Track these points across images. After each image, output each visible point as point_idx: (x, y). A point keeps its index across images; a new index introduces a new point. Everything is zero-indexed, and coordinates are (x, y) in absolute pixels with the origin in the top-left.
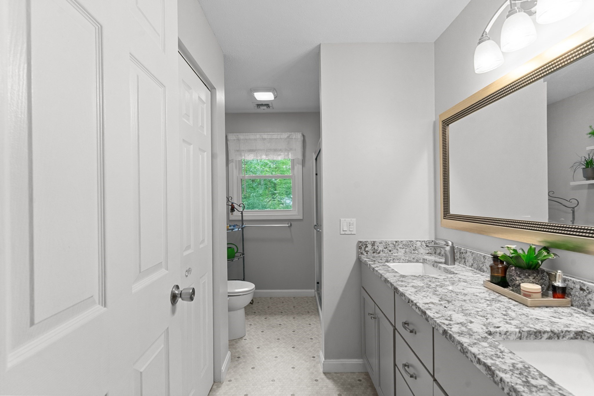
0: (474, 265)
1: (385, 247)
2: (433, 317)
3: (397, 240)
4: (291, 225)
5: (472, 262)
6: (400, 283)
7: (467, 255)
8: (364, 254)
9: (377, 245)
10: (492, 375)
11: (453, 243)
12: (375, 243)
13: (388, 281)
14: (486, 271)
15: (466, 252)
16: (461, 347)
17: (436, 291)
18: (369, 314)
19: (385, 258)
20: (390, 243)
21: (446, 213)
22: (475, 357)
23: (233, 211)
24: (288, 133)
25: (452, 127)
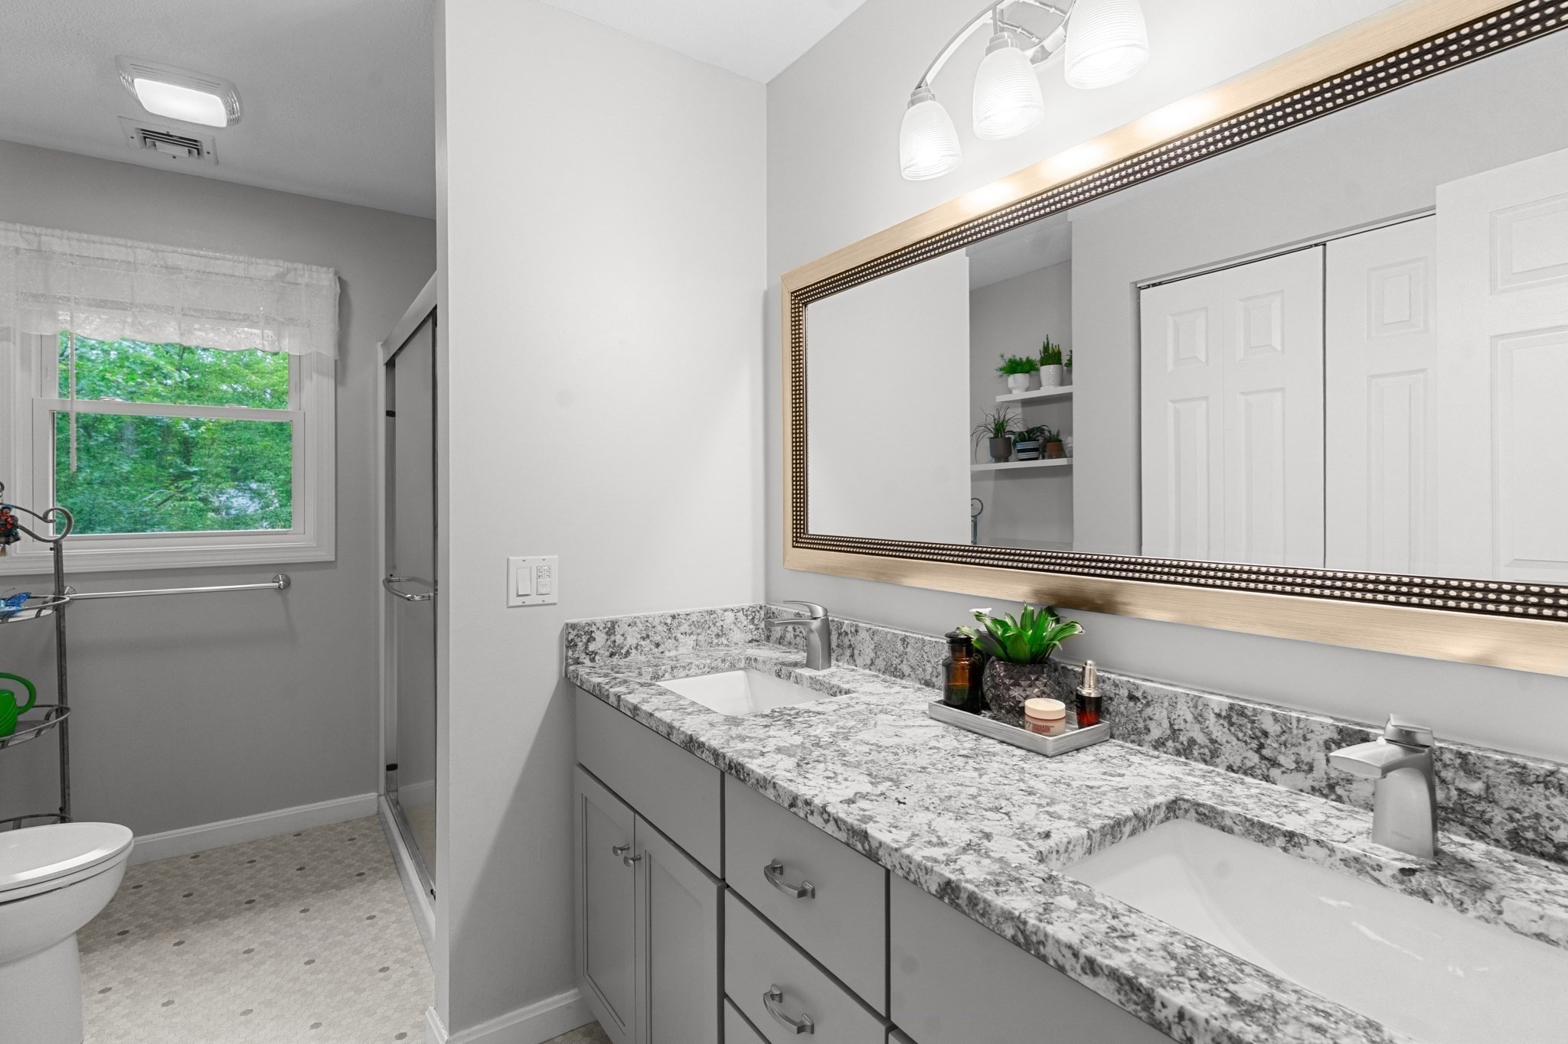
0: (877, 662)
1: (644, 635)
2: (895, 845)
3: (674, 612)
4: (288, 583)
5: (873, 655)
6: (740, 746)
7: (859, 638)
8: (583, 663)
9: (621, 633)
10: (1143, 1002)
11: (826, 611)
12: (616, 627)
13: (703, 744)
14: (909, 675)
15: (857, 631)
16: (1019, 928)
17: (844, 755)
18: (615, 850)
19: (650, 669)
20: (656, 623)
21: (801, 536)
22: (1076, 955)
23: (12, 539)
24: (281, 263)
25: (815, 311)
